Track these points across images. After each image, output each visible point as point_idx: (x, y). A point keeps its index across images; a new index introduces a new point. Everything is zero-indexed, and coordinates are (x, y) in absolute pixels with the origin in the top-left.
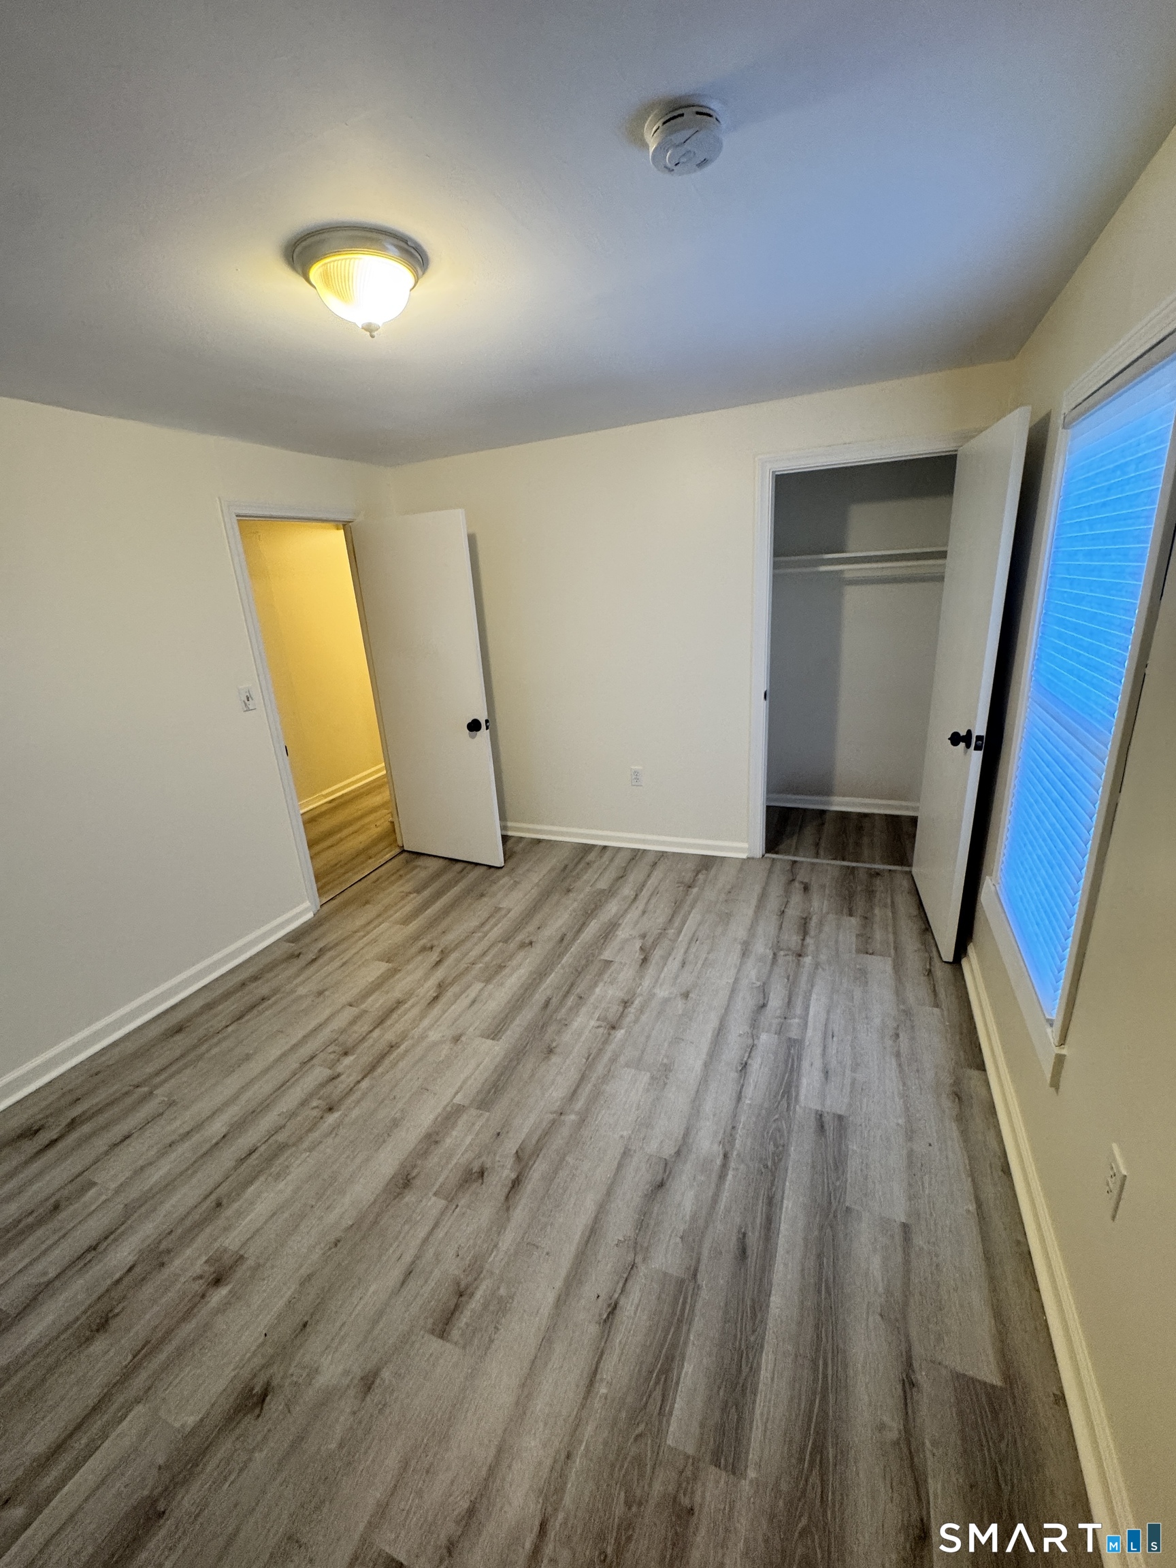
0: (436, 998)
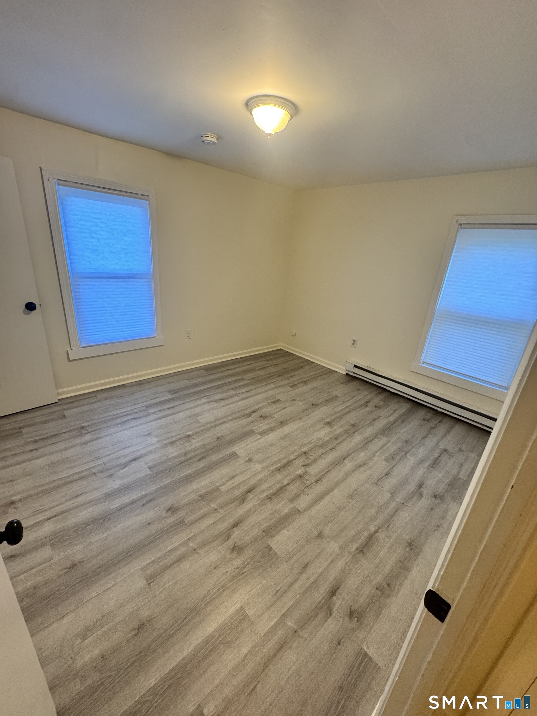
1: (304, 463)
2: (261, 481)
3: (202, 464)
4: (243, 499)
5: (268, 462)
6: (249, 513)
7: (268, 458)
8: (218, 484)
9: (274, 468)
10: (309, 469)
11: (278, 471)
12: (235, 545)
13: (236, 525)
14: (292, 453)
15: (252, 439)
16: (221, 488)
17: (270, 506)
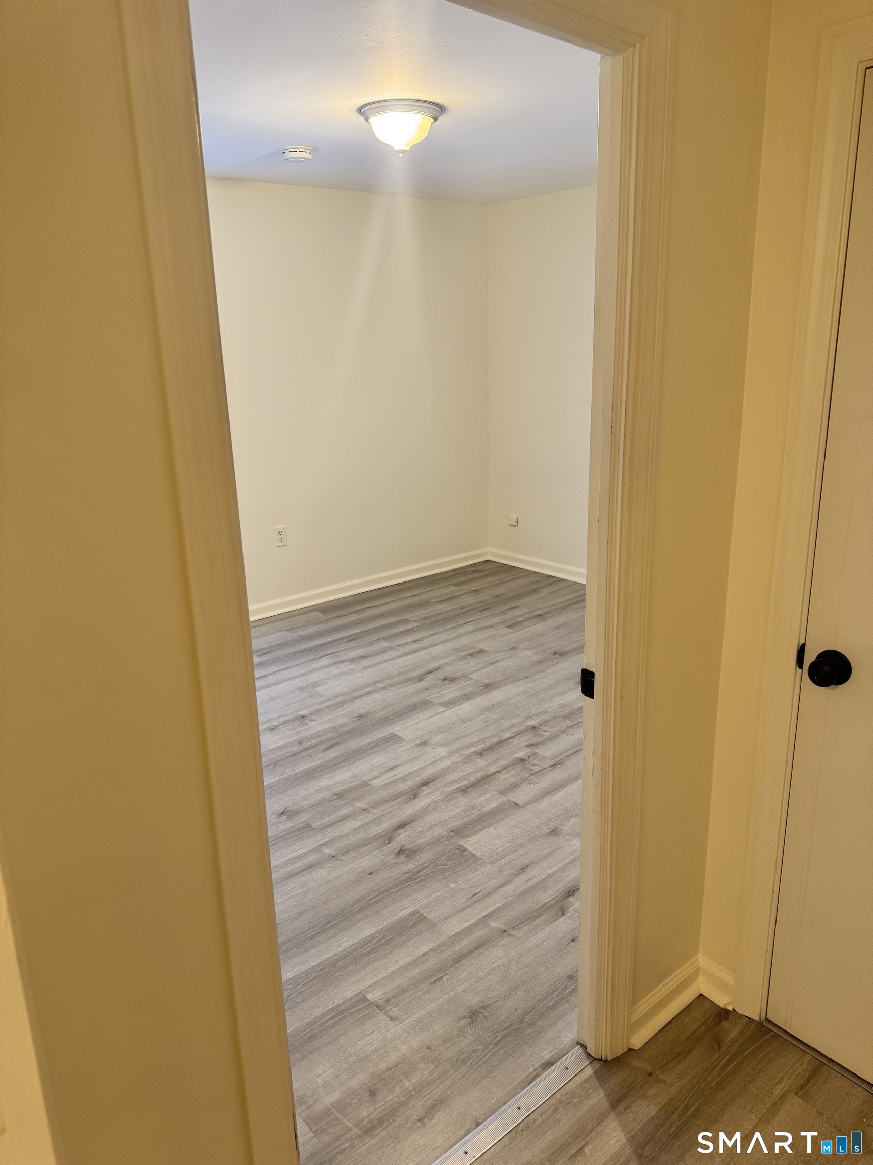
0: (426, 783)
1: (530, 742)
2: (446, 771)
3: (332, 754)
4: (413, 794)
5: (458, 745)
6: (425, 811)
7: (459, 739)
8: (366, 778)
9: (471, 751)
10: (539, 750)
11: (479, 756)
12: (401, 848)
13: (402, 826)
14: (509, 728)
15: (427, 713)
16: (372, 783)
17: (464, 802)
